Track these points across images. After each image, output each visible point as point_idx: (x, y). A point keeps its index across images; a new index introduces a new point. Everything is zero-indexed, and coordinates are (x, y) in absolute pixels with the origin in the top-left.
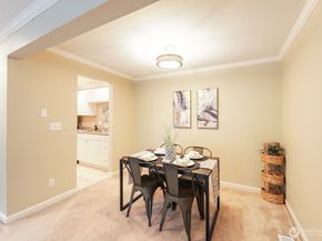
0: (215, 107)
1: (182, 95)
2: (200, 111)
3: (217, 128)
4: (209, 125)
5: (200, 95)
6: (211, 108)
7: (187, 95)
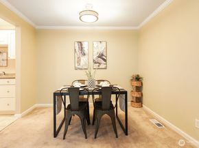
0: (105, 54)
1: (81, 45)
2: (95, 57)
3: (106, 68)
4: (101, 67)
5: (95, 46)
6: (102, 55)
7: (85, 45)
